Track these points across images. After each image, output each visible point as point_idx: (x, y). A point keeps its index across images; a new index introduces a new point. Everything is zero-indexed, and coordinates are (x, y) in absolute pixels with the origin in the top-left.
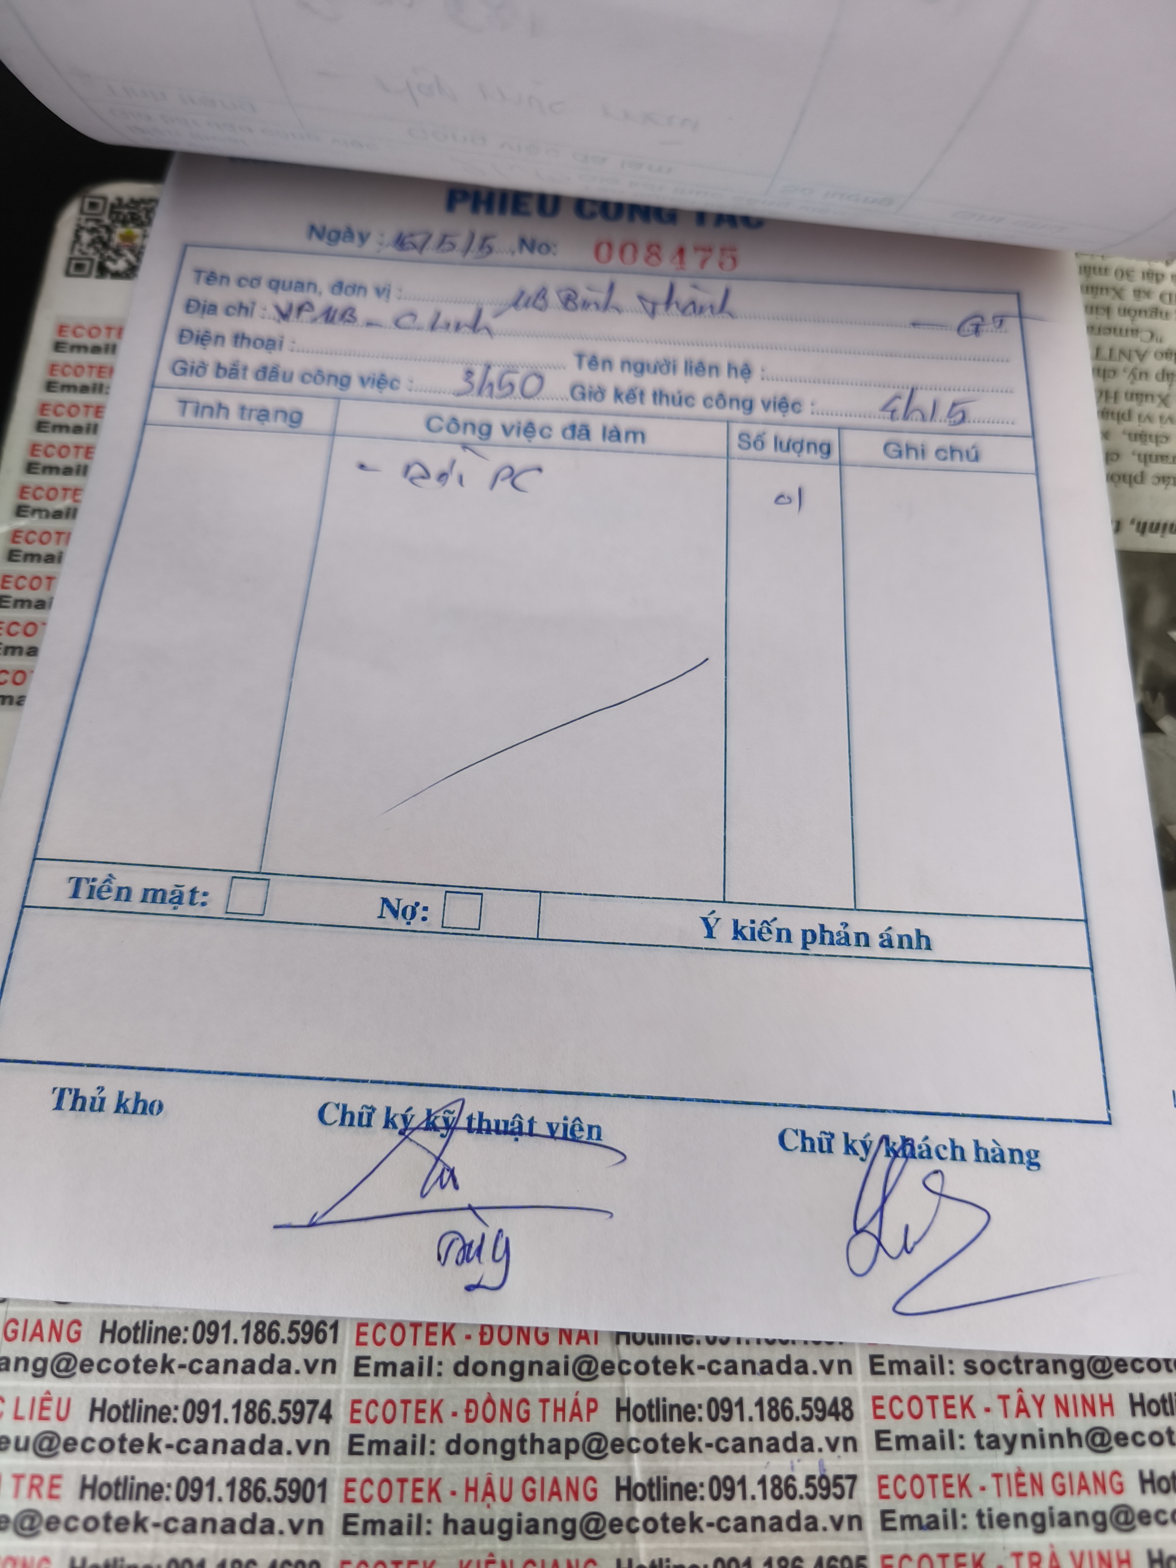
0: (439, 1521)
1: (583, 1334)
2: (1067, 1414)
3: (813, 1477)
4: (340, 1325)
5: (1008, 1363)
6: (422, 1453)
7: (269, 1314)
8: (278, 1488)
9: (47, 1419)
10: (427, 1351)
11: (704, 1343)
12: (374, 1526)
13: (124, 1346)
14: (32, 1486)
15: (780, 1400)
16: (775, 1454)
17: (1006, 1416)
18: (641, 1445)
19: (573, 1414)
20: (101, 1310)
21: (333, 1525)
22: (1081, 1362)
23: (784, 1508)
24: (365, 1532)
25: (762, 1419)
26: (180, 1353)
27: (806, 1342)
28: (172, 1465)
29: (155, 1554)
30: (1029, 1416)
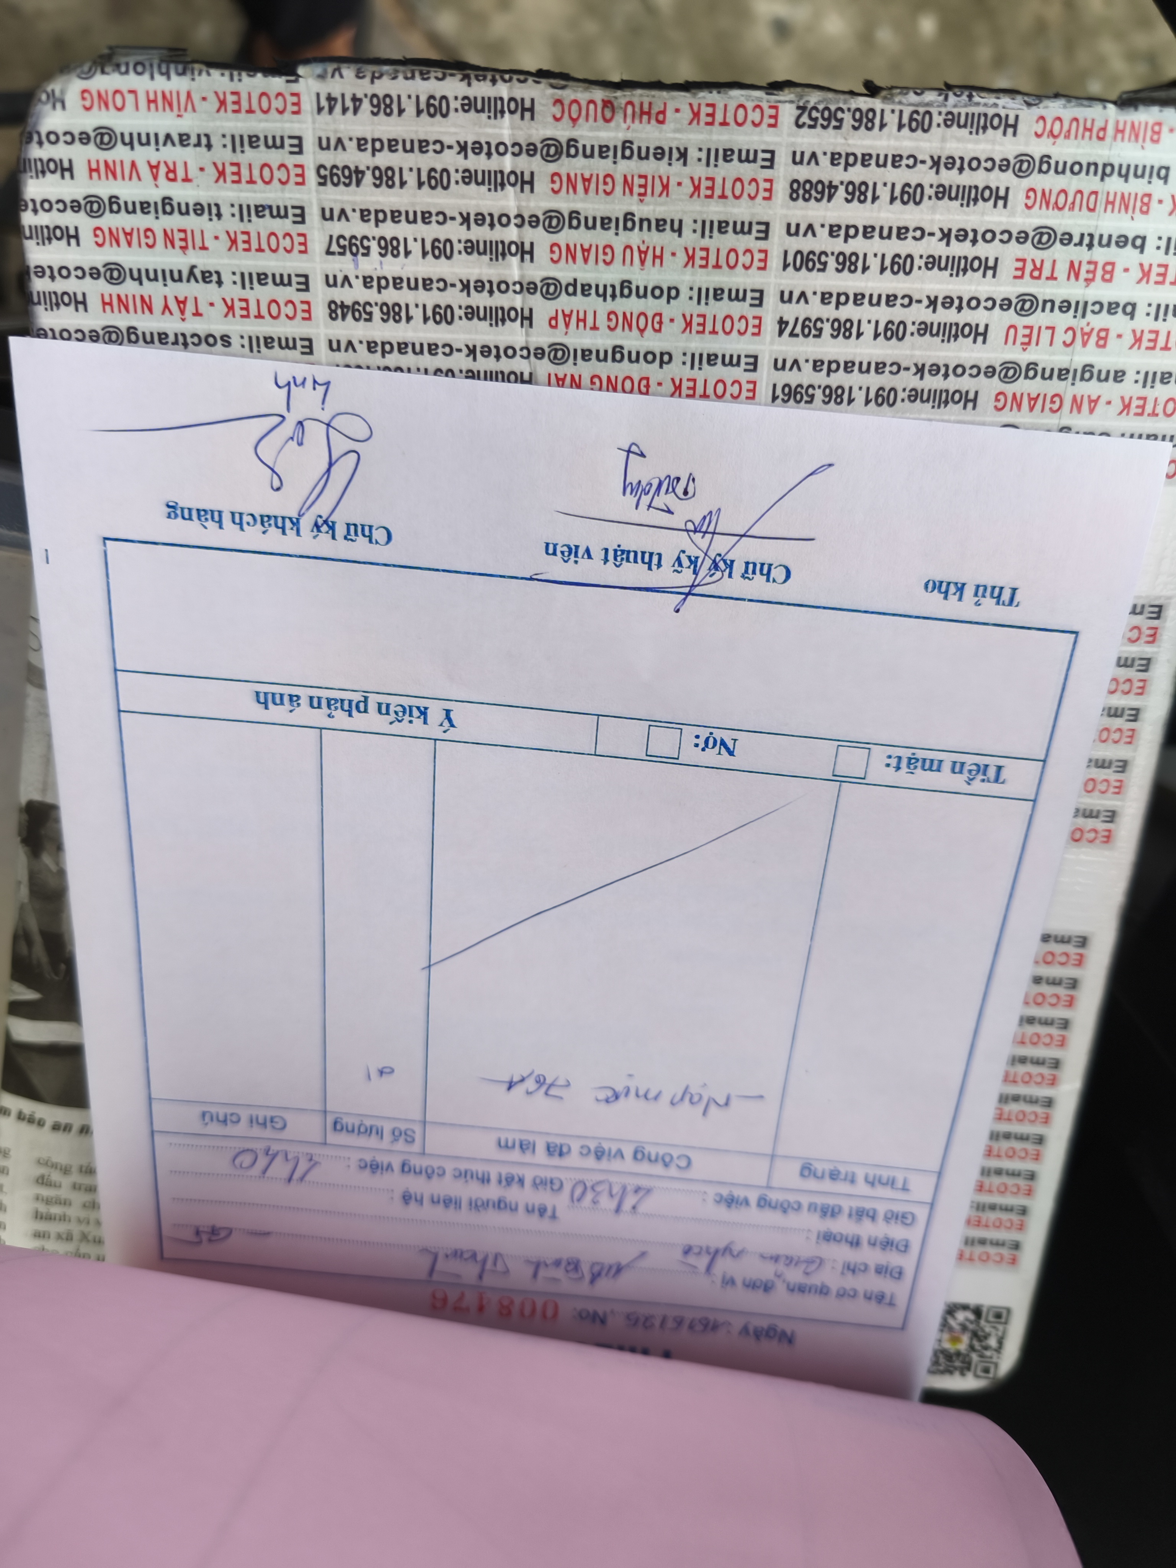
0: (686, 231)
1: (561, 383)
2: (142, 297)
3: (363, 255)
4: (770, 399)
5: (193, 343)
6: (700, 290)
7: (832, 411)
8: (825, 264)
9: (1025, 327)
10: (696, 373)
11: (457, 372)
12: (743, 229)
13: (957, 388)
14: (1040, 270)
15: (391, 321)
16: (396, 276)
17: (196, 299)
18: (511, 287)
19: (570, 316)
20: (978, 419)
21: (777, 230)
22: (130, 341)
23: (388, 230)
24: (750, 224)
25: (407, 306)
26: (908, 380)
27: (368, 368)
28: (917, 286)
29: (933, 210)
30: (176, 298)
